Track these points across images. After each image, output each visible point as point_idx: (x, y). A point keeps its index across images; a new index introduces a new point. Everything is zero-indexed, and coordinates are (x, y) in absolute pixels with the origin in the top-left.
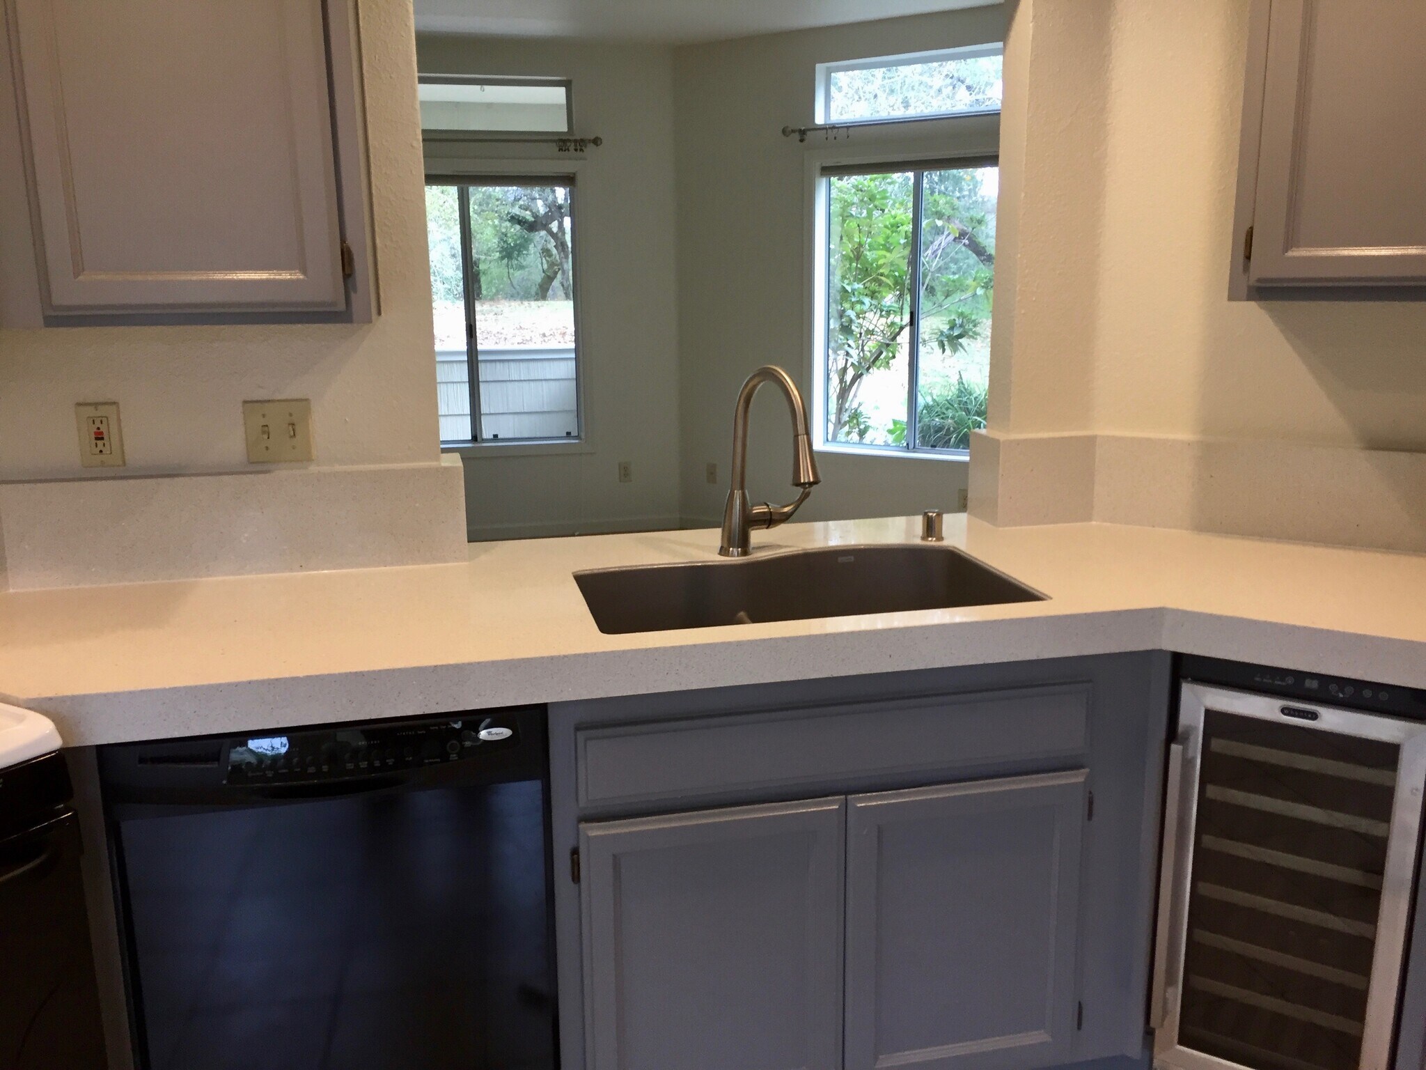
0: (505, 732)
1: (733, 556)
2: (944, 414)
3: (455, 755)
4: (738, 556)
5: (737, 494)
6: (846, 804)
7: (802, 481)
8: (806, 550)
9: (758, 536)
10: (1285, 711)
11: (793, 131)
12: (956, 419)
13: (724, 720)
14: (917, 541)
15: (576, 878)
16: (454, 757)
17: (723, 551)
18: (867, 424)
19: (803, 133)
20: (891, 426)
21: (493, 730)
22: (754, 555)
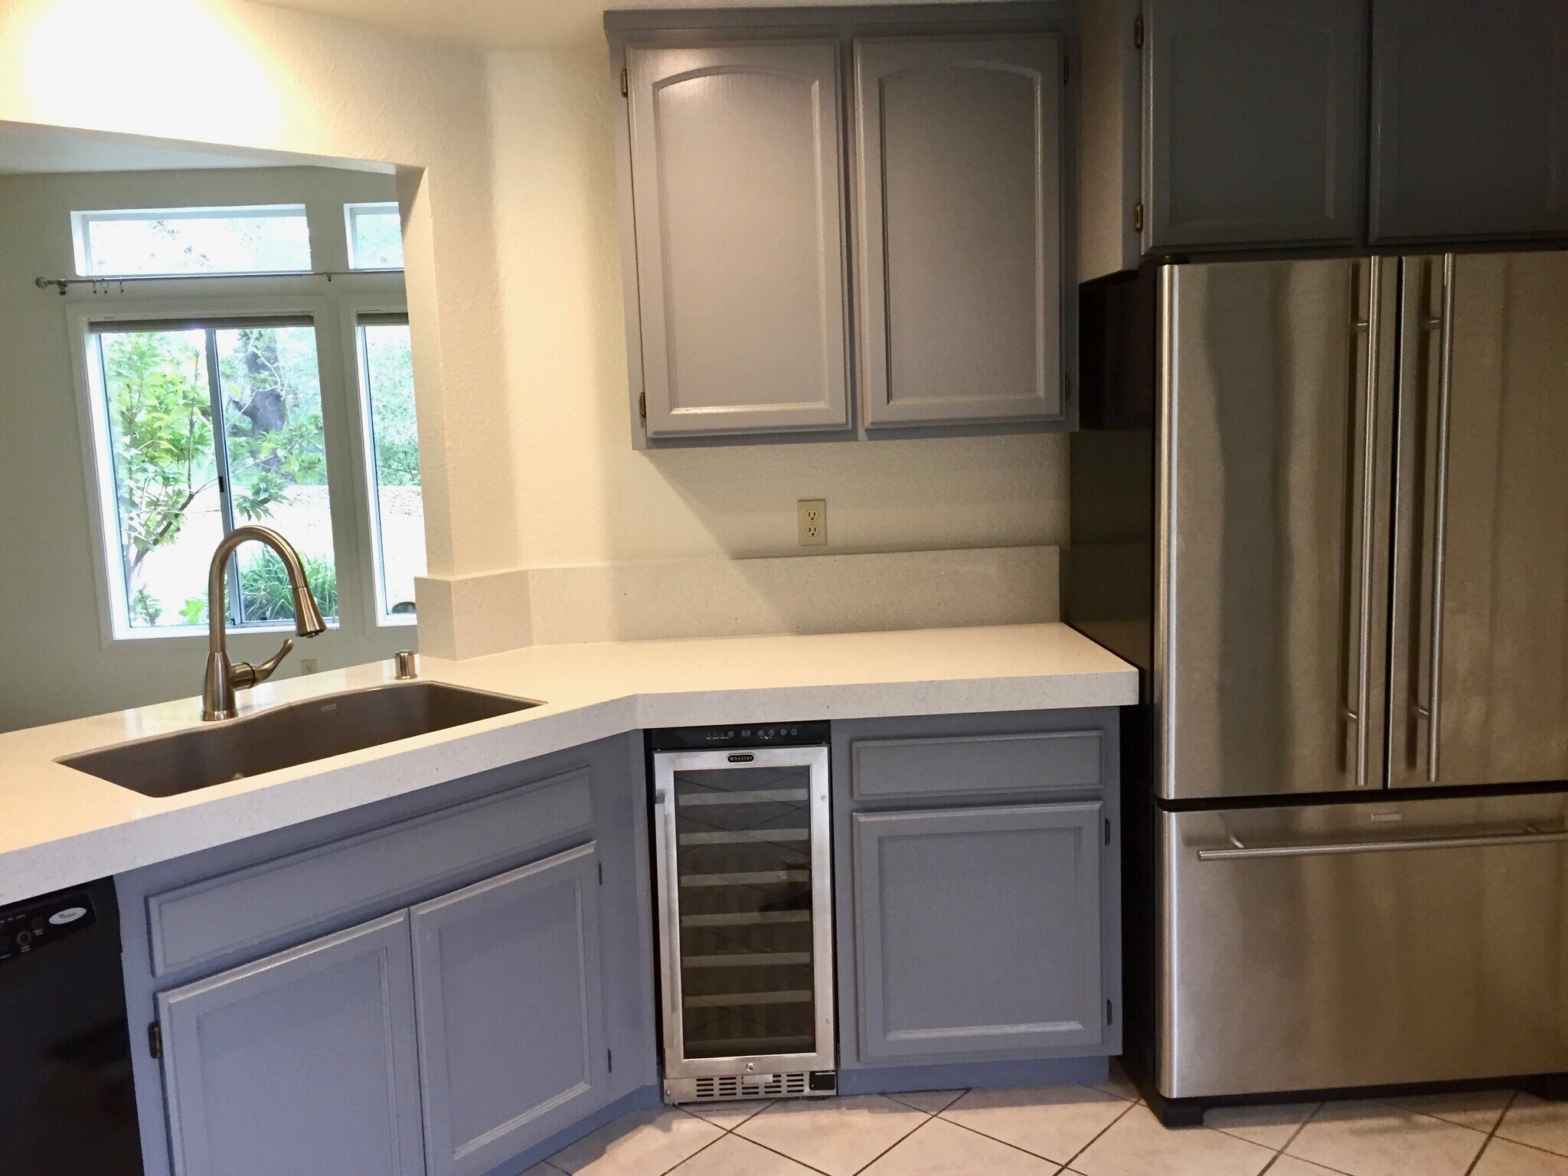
0: (79, 912)
1: (219, 719)
2: (252, 586)
3: (26, 947)
4: (225, 719)
5: (218, 656)
6: (409, 915)
7: (309, 630)
8: (291, 703)
10: (732, 759)
11: (50, 283)
12: (268, 590)
13: (262, 868)
15: (156, 1051)
16: (26, 948)
17: (206, 716)
18: (158, 607)
19: (62, 285)
20: (184, 607)
21: (66, 912)
22: (242, 716)
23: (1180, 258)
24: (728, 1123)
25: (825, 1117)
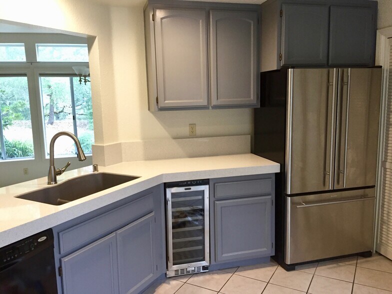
0: (45, 238)
1: (52, 184)
4: (54, 184)
5: (52, 167)
6: (116, 233)
7: (82, 159)
8: (69, 179)
9: (58, 178)
10: (186, 189)
13: (84, 223)
14: (92, 173)
15: (60, 274)
16: (33, 249)
17: (49, 183)
21: (42, 238)
22: (59, 183)
23: (293, 67)
24: (184, 280)
25: (207, 277)
